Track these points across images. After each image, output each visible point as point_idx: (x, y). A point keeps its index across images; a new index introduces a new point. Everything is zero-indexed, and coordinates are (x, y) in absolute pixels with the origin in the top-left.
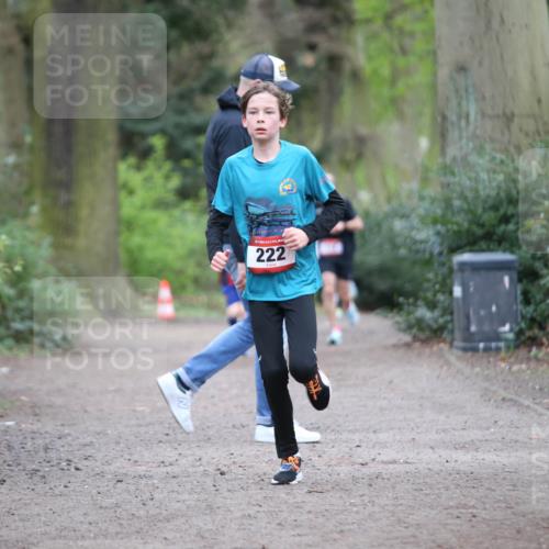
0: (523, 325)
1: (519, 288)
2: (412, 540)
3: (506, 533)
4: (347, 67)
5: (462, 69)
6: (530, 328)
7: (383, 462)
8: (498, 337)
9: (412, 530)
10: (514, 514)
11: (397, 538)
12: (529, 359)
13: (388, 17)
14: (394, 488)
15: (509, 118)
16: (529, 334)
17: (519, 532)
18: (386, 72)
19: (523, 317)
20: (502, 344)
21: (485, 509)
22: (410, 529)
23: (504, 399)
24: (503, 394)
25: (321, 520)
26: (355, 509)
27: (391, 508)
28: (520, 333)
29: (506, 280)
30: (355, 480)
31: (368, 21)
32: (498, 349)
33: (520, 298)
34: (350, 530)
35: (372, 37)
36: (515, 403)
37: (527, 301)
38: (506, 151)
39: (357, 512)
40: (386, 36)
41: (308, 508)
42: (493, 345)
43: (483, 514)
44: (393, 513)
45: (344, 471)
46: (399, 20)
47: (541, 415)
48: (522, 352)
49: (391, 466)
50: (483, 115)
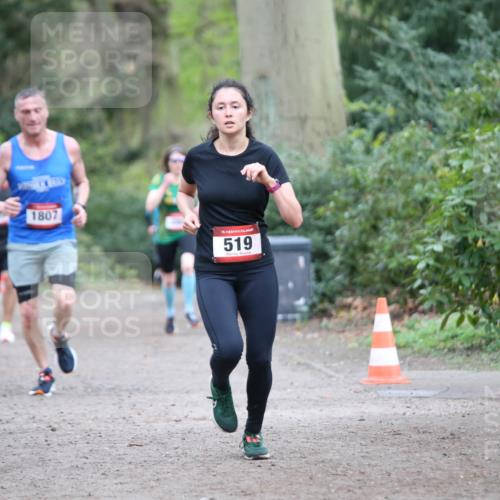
0: (316, 299)
1: (313, 267)
2: (219, 487)
3: (301, 480)
4: (163, 75)
5: (263, 77)
6: (322, 301)
7: (194, 419)
8: (294, 310)
9: (219, 478)
10: (307, 462)
11: (206, 485)
12: (320, 329)
13: (198, 32)
14: (204, 441)
15: (303, 120)
16: (320, 307)
17: (311, 478)
18: (196, 79)
19: (316, 292)
20: (297, 316)
21: (283, 459)
22: (219, 477)
23: (299, 364)
24: (298, 358)
25: (140, 470)
26: (170, 460)
27: (202, 459)
28: (313, 306)
29: (301, 261)
30: (170, 435)
31: (181, 35)
32: (294, 320)
33: (313, 275)
34: (165, 479)
35: (185, 49)
36: (308, 366)
37: (319, 278)
38: (300, 148)
39: (172, 463)
40: (196, 48)
41: (129, 459)
42: (290, 316)
43: (281, 464)
44: (203, 463)
45: (161, 427)
46: (208, 35)
47: (331, 377)
48: (315, 322)
49: (201, 422)
50: (281, 117)
